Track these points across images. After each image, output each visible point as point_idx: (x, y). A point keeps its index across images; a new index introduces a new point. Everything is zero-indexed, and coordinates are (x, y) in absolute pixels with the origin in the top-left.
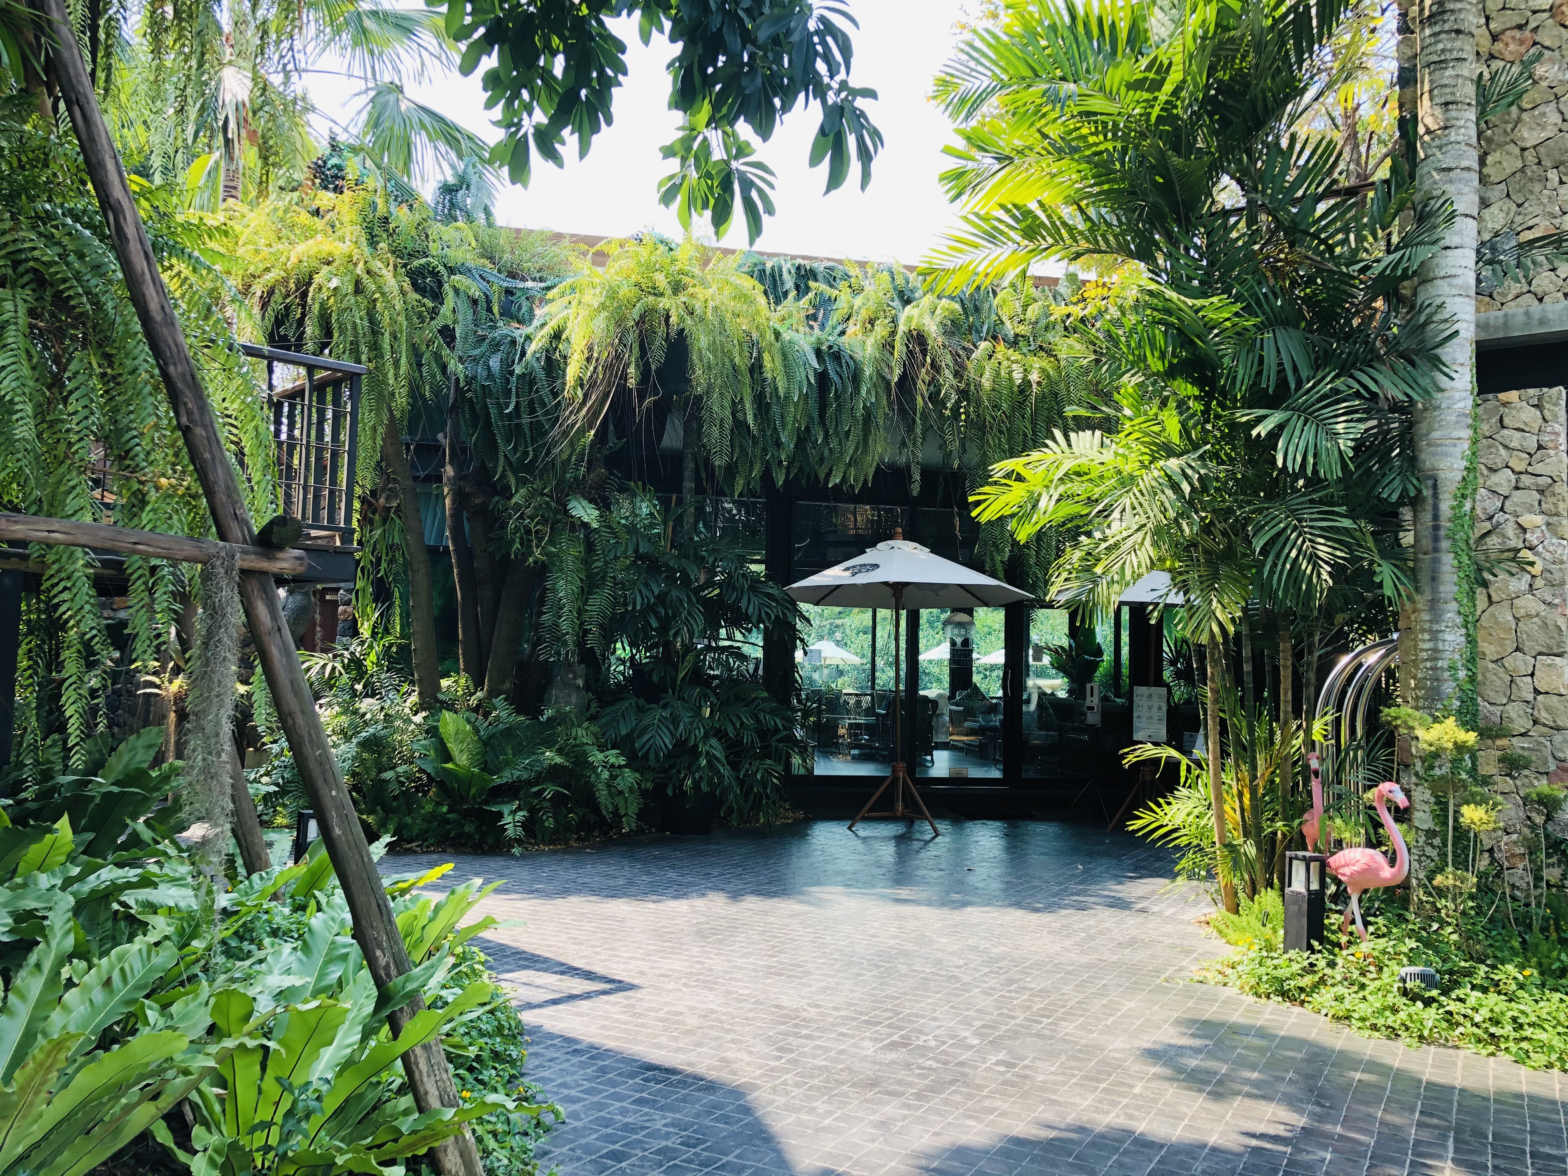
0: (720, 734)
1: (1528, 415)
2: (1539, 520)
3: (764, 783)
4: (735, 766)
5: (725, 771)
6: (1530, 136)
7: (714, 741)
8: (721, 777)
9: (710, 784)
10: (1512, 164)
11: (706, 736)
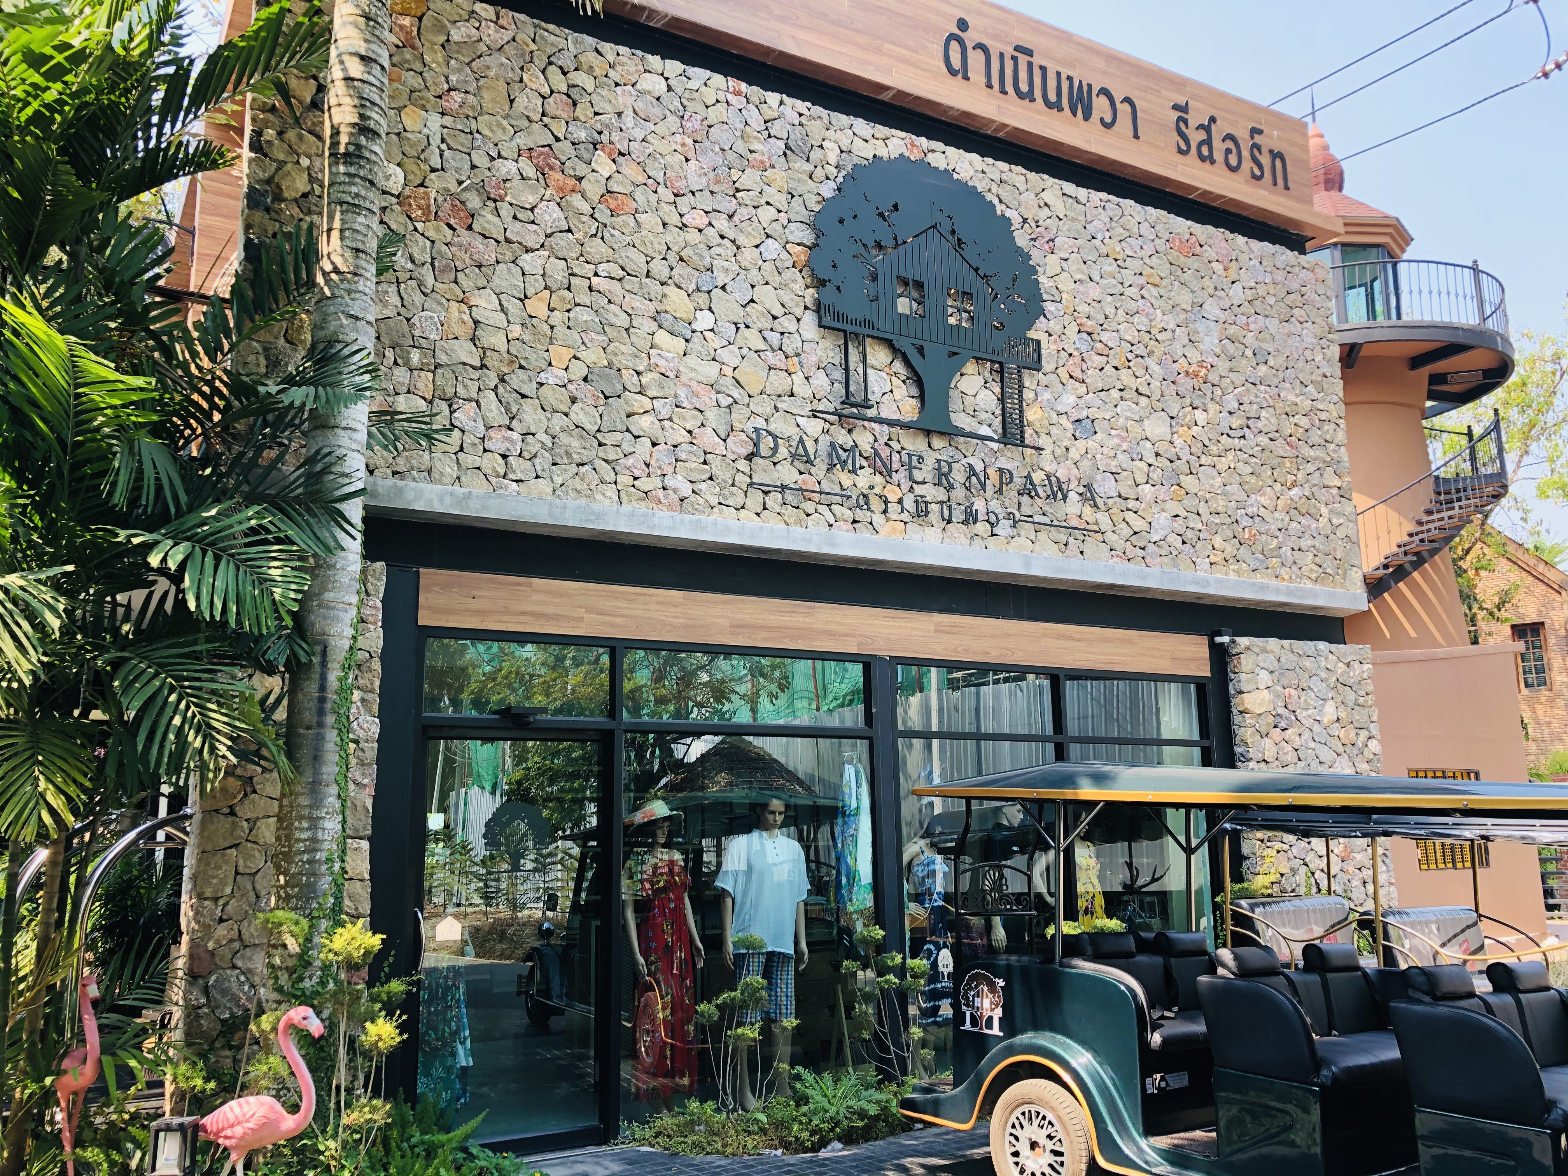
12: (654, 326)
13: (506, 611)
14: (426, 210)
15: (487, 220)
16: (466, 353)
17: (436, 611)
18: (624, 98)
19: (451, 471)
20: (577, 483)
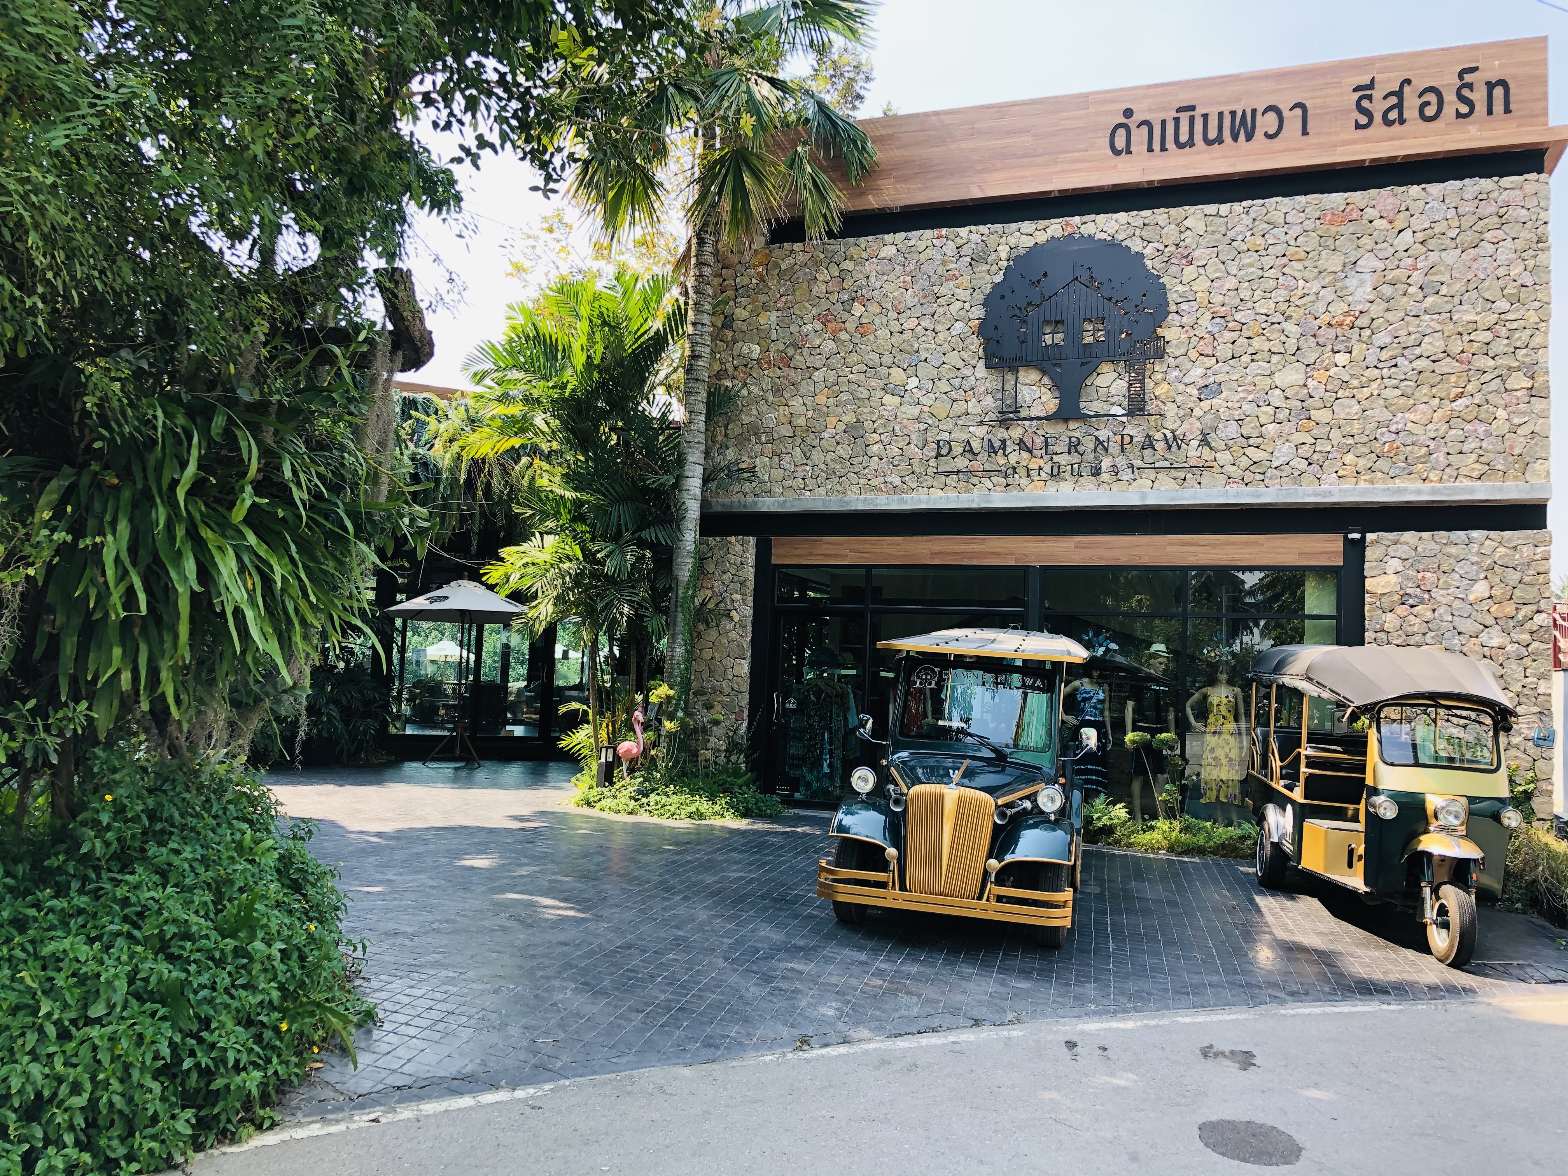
0: (337, 702)
1: (738, 548)
2: (739, 597)
3: (365, 733)
4: (347, 724)
5: (340, 725)
6: (745, 419)
7: (332, 707)
8: (336, 729)
9: (329, 731)
10: (738, 431)
11: (327, 703)
12: (882, 393)
13: (811, 554)
14: (769, 363)
15: (798, 360)
16: (786, 431)
17: (779, 556)
18: (870, 267)
19: (779, 490)
20: (838, 488)
